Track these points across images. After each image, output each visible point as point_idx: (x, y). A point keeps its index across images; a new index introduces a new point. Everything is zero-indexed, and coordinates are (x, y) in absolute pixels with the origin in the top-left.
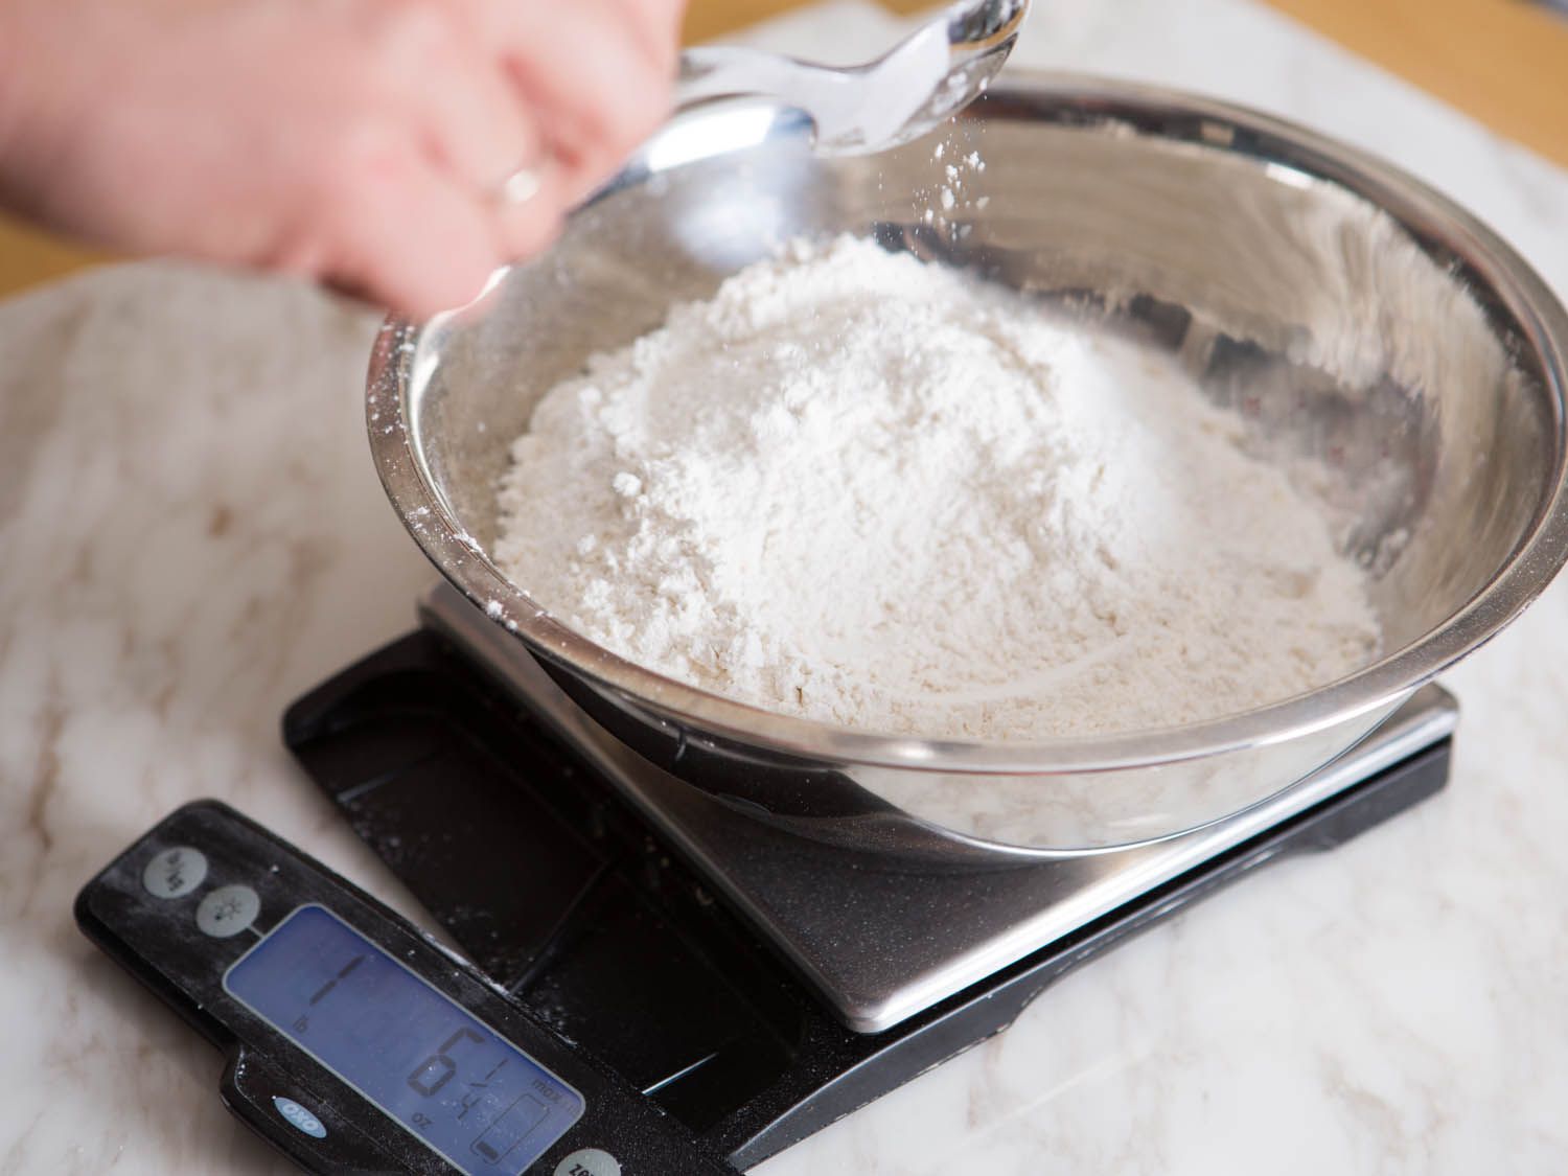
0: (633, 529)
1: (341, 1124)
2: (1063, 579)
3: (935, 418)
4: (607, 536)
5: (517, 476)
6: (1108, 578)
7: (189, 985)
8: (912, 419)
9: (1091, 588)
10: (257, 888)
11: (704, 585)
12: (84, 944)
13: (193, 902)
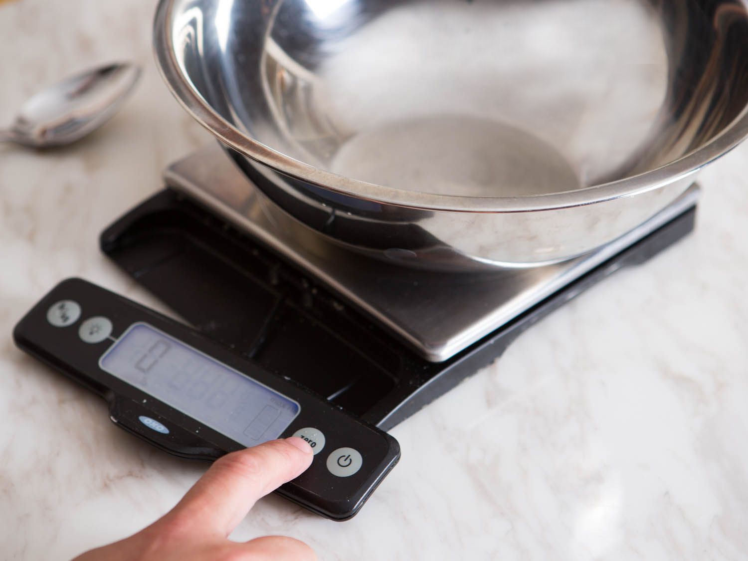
10: (109, 318)
13: (76, 327)
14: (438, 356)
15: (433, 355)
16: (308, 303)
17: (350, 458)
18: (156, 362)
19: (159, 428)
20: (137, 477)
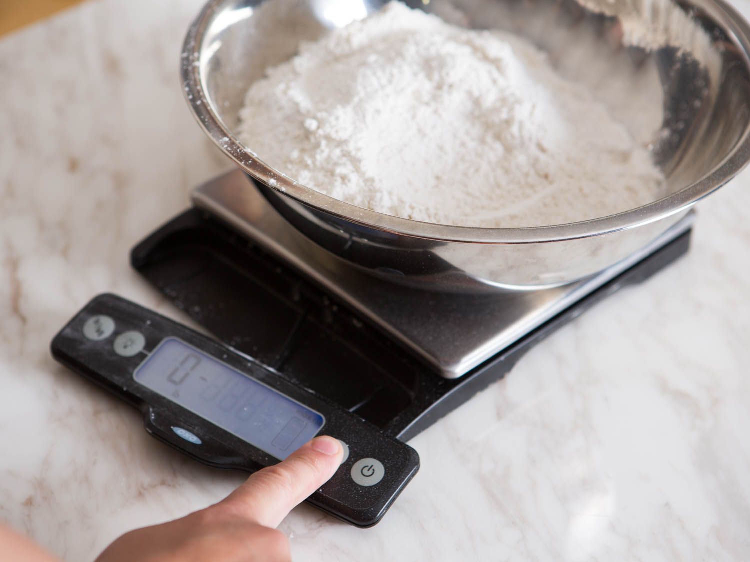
0: (317, 145)
1: (207, 437)
2: (521, 159)
3: (451, 86)
4: (303, 150)
5: (244, 127)
6: (543, 157)
7: (117, 379)
8: (439, 87)
9: (535, 163)
10: (142, 332)
11: (357, 170)
12: (55, 364)
13: (111, 340)
14: (453, 373)
15: (448, 372)
16: (329, 319)
17: (372, 468)
18: (187, 375)
19: (193, 439)
20: (170, 486)
